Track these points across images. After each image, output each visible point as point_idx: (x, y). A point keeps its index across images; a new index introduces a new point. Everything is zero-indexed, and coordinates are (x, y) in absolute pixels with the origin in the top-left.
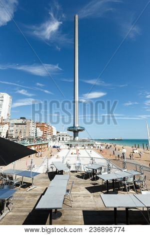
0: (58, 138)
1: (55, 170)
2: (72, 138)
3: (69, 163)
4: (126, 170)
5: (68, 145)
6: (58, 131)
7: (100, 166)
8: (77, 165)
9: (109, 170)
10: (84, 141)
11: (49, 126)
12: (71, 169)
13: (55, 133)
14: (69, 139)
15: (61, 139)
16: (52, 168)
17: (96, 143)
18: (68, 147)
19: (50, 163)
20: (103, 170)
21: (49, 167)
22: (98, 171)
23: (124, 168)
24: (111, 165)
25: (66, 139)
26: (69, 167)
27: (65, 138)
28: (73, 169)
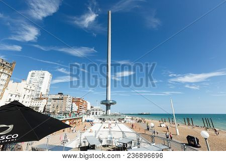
0: (92, 112)
1: (87, 145)
2: (105, 113)
3: (101, 137)
4: (154, 144)
5: (101, 119)
6: (92, 106)
7: (130, 141)
8: (108, 139)
9: (139, 144)
10: (115, 115)
11: (84, 101)
12: (103, 144)
13: (89, 108)
14: (102, 113)
15: (95, 114)
16: (84, 142)
17: (127, 117)
18: (100, 121)
19: (83, 136)
20: (133, 144)
21: (82, 141)
22: (128, 146)
23: (153, 142)
24: (140, 139)
25: (100, 113)
26: (101, 142)
27: (98, 112)
28: (104, 143)
